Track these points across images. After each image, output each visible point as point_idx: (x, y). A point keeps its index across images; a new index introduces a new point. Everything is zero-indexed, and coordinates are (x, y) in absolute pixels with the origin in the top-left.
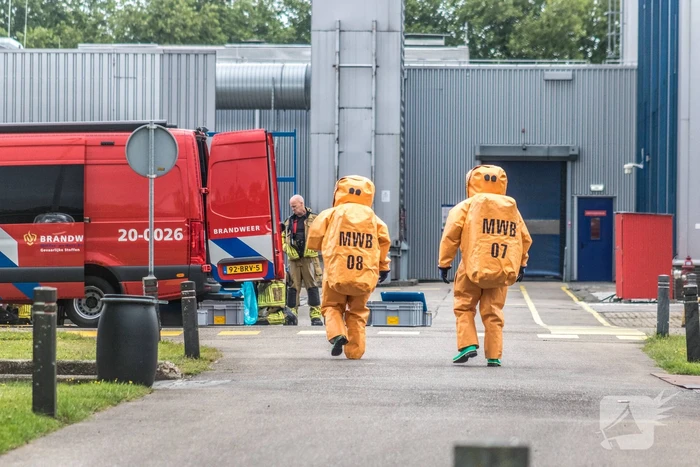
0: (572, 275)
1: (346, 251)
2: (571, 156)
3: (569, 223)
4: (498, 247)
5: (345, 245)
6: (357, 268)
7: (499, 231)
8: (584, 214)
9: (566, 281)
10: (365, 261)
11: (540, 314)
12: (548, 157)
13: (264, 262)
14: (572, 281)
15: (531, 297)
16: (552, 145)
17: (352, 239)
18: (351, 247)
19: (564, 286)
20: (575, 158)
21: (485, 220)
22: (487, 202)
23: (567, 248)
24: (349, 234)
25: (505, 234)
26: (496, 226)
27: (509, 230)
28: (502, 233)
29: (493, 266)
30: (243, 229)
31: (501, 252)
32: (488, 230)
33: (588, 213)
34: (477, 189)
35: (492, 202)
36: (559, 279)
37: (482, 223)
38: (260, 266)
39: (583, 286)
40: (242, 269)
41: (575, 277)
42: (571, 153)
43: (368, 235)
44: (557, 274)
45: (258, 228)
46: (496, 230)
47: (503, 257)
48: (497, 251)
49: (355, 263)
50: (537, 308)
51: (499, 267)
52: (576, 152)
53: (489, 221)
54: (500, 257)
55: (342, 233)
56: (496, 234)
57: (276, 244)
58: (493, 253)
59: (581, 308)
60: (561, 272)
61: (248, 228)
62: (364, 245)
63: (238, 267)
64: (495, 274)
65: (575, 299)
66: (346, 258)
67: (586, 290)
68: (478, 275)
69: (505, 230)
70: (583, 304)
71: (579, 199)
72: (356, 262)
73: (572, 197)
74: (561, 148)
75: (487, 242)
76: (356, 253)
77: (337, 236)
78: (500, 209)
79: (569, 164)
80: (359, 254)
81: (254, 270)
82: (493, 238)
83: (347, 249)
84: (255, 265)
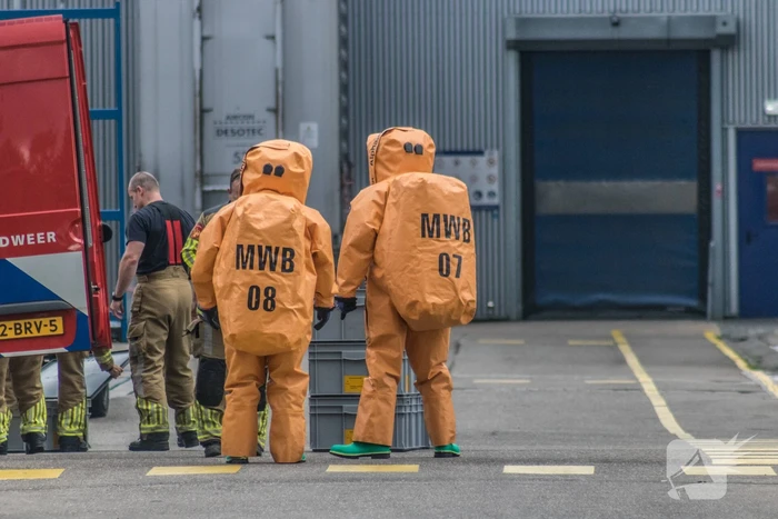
0: (726, 303)
1: (247, 279)
2: (720, 36)
3: (717, 186)
4: (448, 259)
5: (244, 267)
6: (265, 308)
7: (448, 234)
8: (751, 165)
9: (714, 319)
10: (279, 295)
11: (672, 406)
12: (669, 41)
13: (67, 312)
14: (727, 318)
15: (643, 361)
16: (678, 13)
17: (256, 257)
18: (255, 272)
19: (711, 332)
20: (729, 43)
21: (425, 216)
22: (423, 185)
23: (715, 243)
24: (251, 248)
25: (457, 238)
26: (442, 224)
27: (461, 232)
28: (453, 237)
29: (442, 290)
30: (18, 240)
31: (453, 268)
32: (431, 232)
33: (761, 165)
34: (391, 167)
35: (433, 186)
36: (698, 314)
37: (420, 222)
38: (59, 321)
39: (753, 330)
40: (17, 329)
41: (734, 308)
42: (721, 30)
43: (285, 250)
44: (694, 303)
45: (51, 236)
46: (443, 231)
47: (457, 276)
48: (448, 266)
49: (260, 300)
50: (663, 389)
51: (453, 293)
52: (730, 29)
53: (431, 217)
54: (452, 276)
55: (240, 247)
56: (443, 238)
57: (93, 273)
58: (441, 270)
59: (759, 388)
60: (703, 297)
61: (30, 237)
62: (278, 268)
63: (10, 324)
64: (446, 305)
65: (741, 364)
66: (247, 291)
67: (760, 337)
68: (418, 307)
69: (457, 232)
70: (761, 377)
71: (740, 133)
72: (263, 298)
73: (724, 131)
74: (697, 20)
75: (432, 252)
76: (263, 282)
77: (233, 254)
78: (445, 197)
79: (716, 56)
80: (269, 283)
81: (45, 331)
82: (439, 244)
83: (249, 274)
84: (46, 321)
